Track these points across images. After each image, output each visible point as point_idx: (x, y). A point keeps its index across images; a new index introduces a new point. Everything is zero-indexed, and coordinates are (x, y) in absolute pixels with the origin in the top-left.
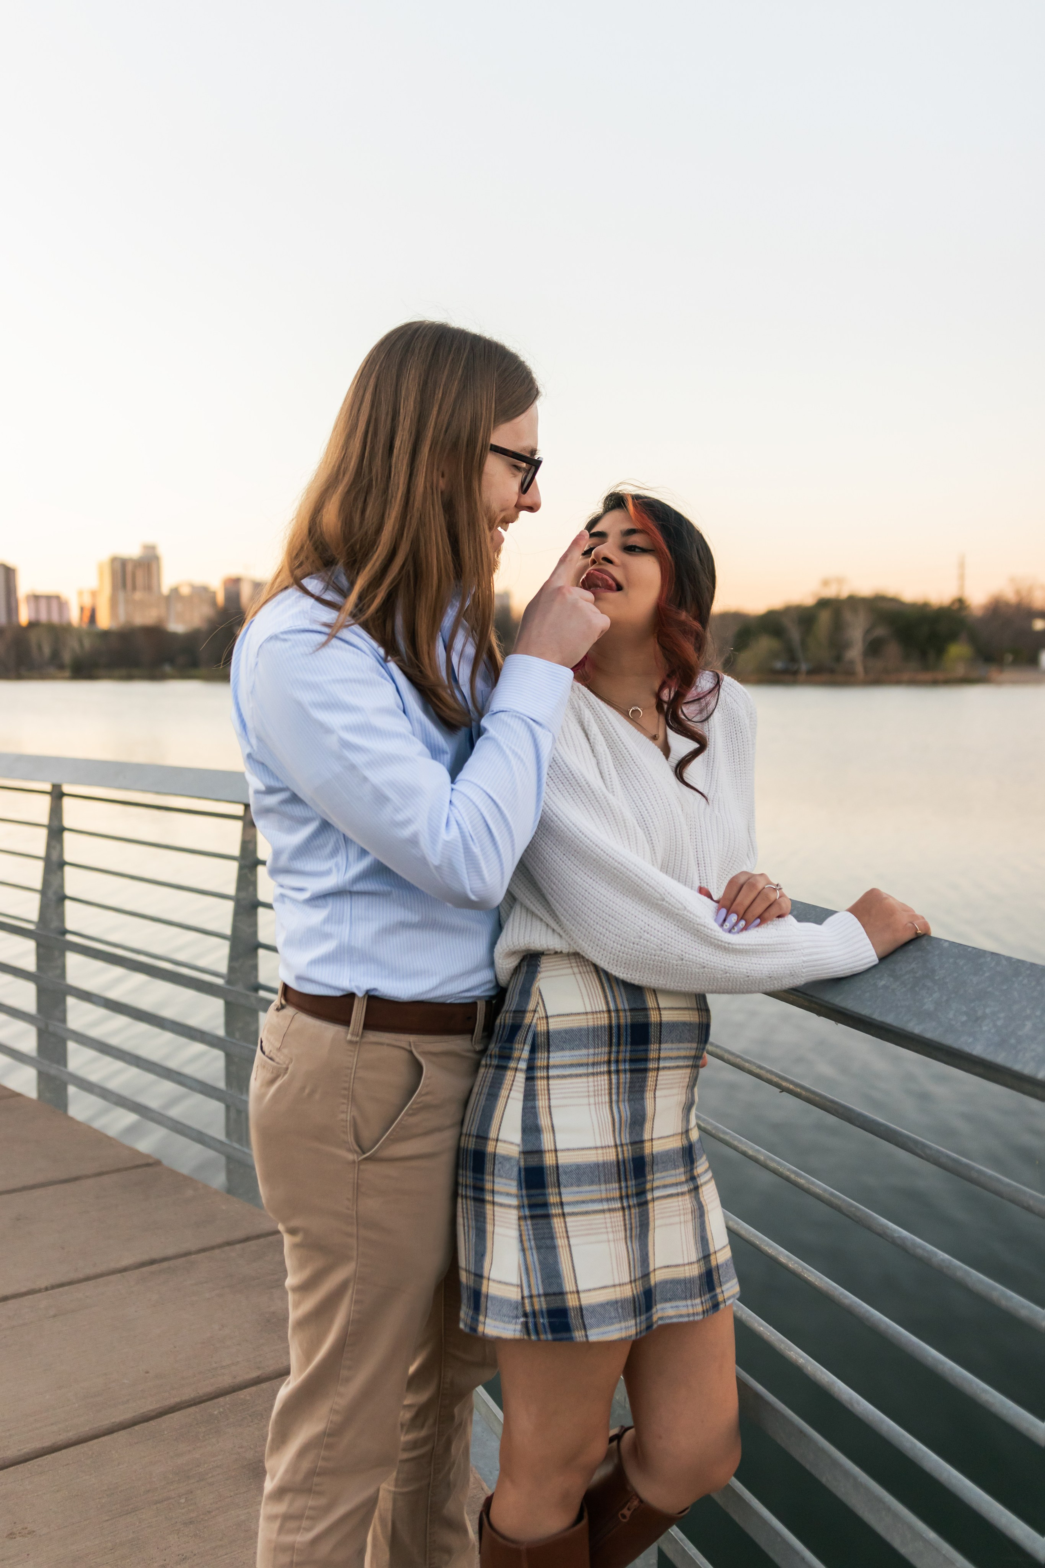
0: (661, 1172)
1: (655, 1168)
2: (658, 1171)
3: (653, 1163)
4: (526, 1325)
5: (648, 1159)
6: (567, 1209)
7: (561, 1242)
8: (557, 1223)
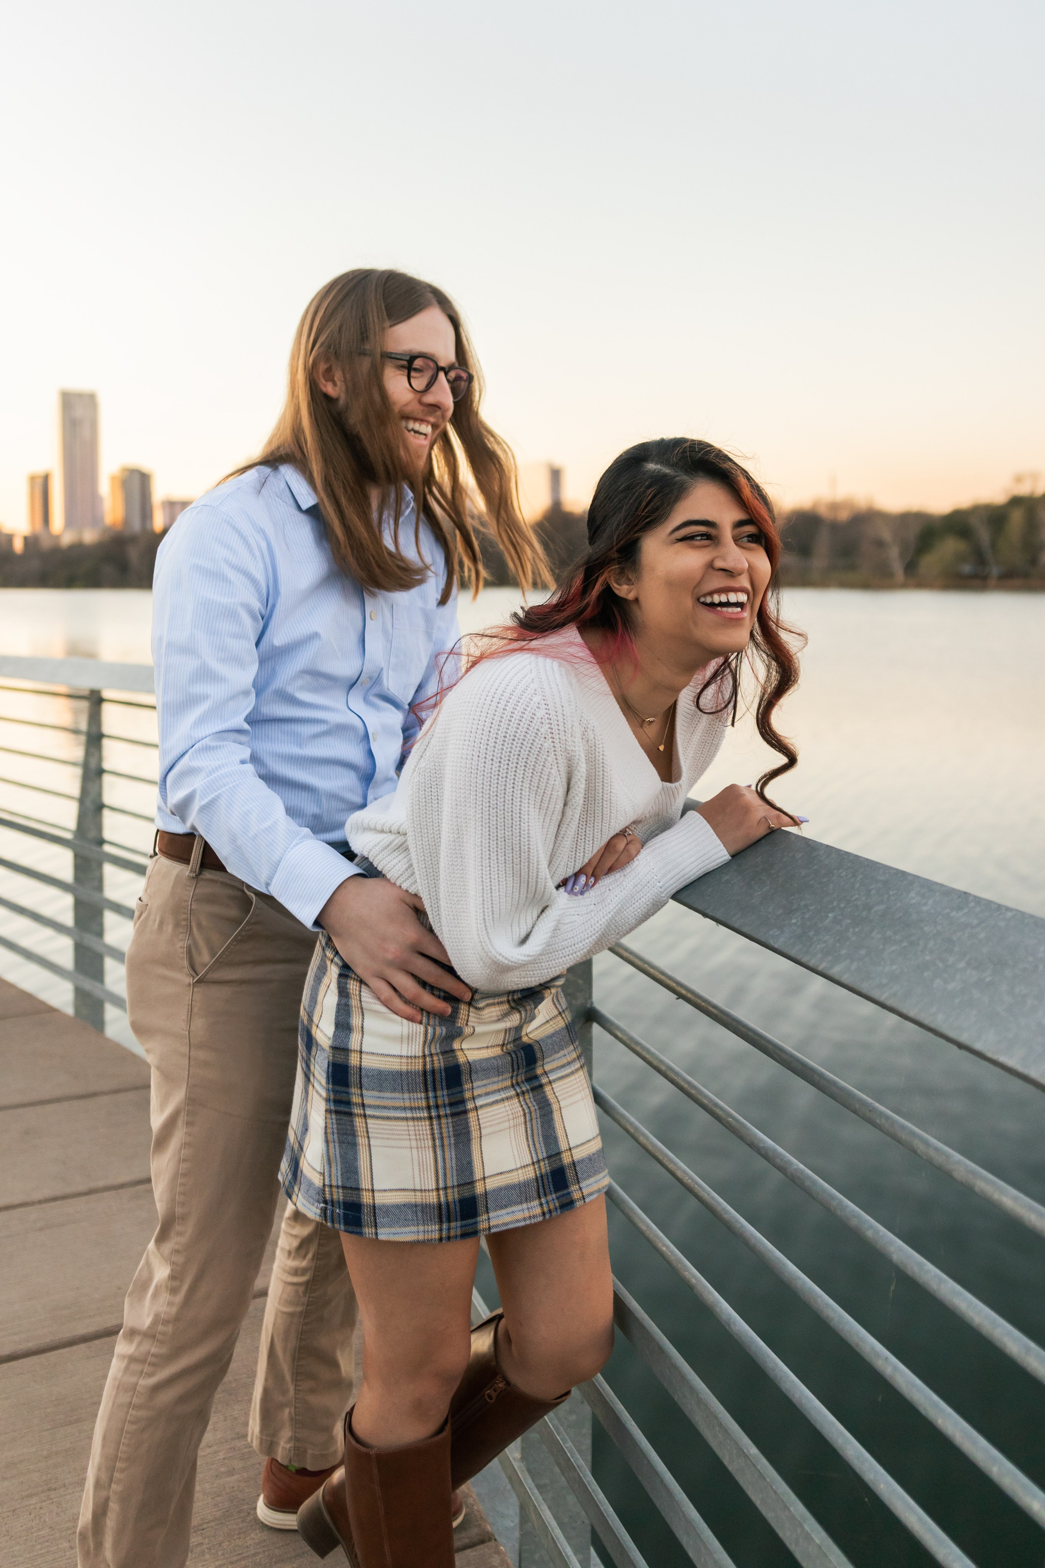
0: (482, 1080)
1: (474, 1076)
2: (477, 1079)
3: (471, 1071)
4: (324, 1211)
5: (464, 1069)
6: (369, 1112)
7: (362, 1141)
8: (359, 1122)
